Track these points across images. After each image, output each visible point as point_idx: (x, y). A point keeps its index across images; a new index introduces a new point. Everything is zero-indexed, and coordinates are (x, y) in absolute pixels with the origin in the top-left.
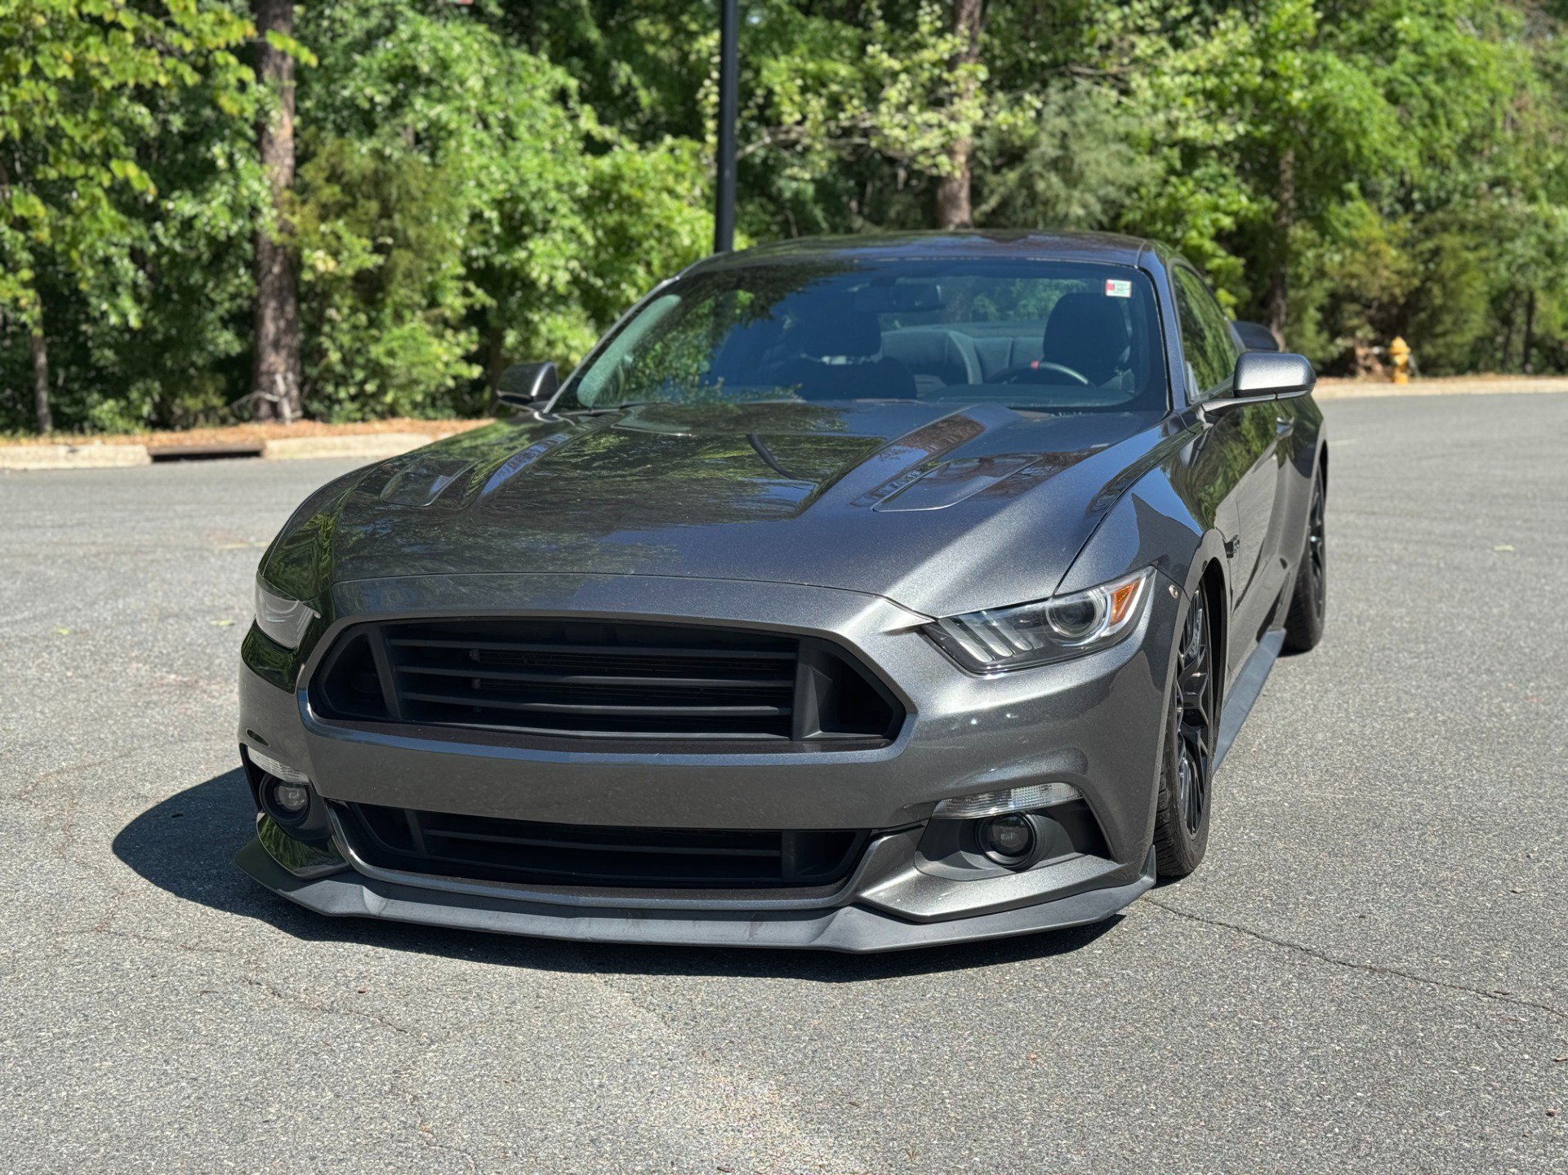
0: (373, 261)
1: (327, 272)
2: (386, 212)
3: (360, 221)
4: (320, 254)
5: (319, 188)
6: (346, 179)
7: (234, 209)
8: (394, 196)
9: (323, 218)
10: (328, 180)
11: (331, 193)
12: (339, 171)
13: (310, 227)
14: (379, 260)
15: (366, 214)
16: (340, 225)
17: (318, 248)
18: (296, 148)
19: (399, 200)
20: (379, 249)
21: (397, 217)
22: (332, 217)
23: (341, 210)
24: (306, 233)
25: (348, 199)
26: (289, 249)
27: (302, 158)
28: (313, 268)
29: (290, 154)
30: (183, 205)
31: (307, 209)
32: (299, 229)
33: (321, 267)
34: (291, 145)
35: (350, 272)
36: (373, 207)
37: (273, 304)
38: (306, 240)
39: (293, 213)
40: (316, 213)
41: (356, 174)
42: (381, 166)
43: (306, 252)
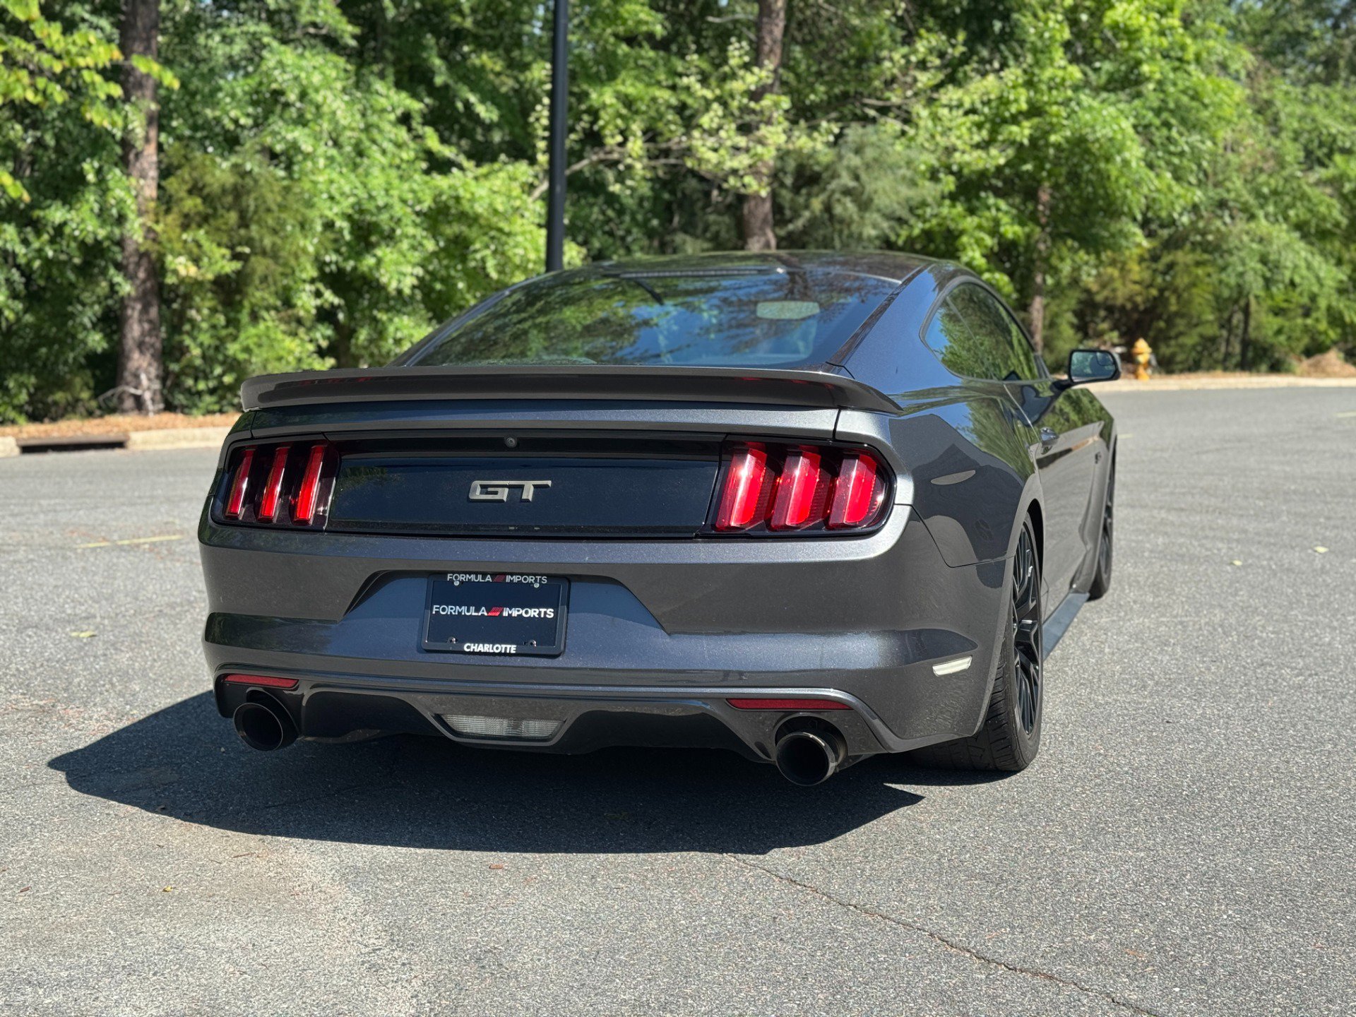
0: (230, 267)
1: (188, 276)
2: (244, 222)
3: (218, 229)
4: (182, 259)
5: (181, 199)
6: (206, 191)
7: (102, 214)
8: (252, 208)
9: (185, 227)
10: (190, 192)
11: (192, 204)
12: (200, 185)
13: (173, 236)
14: (237, 265)
15: (226, 224)
16: (201, 233)
17: (180, 254)
18: (160, 162)
19: (256, 212)
20: (236, 257)
21: (254, 228)
22: (194, 226)
23: (205, 219)
24: (170, 240)
25: (210, 211)
26: (154, 256)
27: (165, 172)
28: (175, 272)
29: (154, 166)
30: (56, 214)
31: (170, 218)
32: (163, 238)
33: (183, 272)
34: (155, 158)
35: (210, 276)
36: (233, 217)
37: (139, 306)
38: (169, 246)
39: (157, 222)
40: (178, 222)
41: (215, 188)
42: (240, 181)
43: (169, 258)
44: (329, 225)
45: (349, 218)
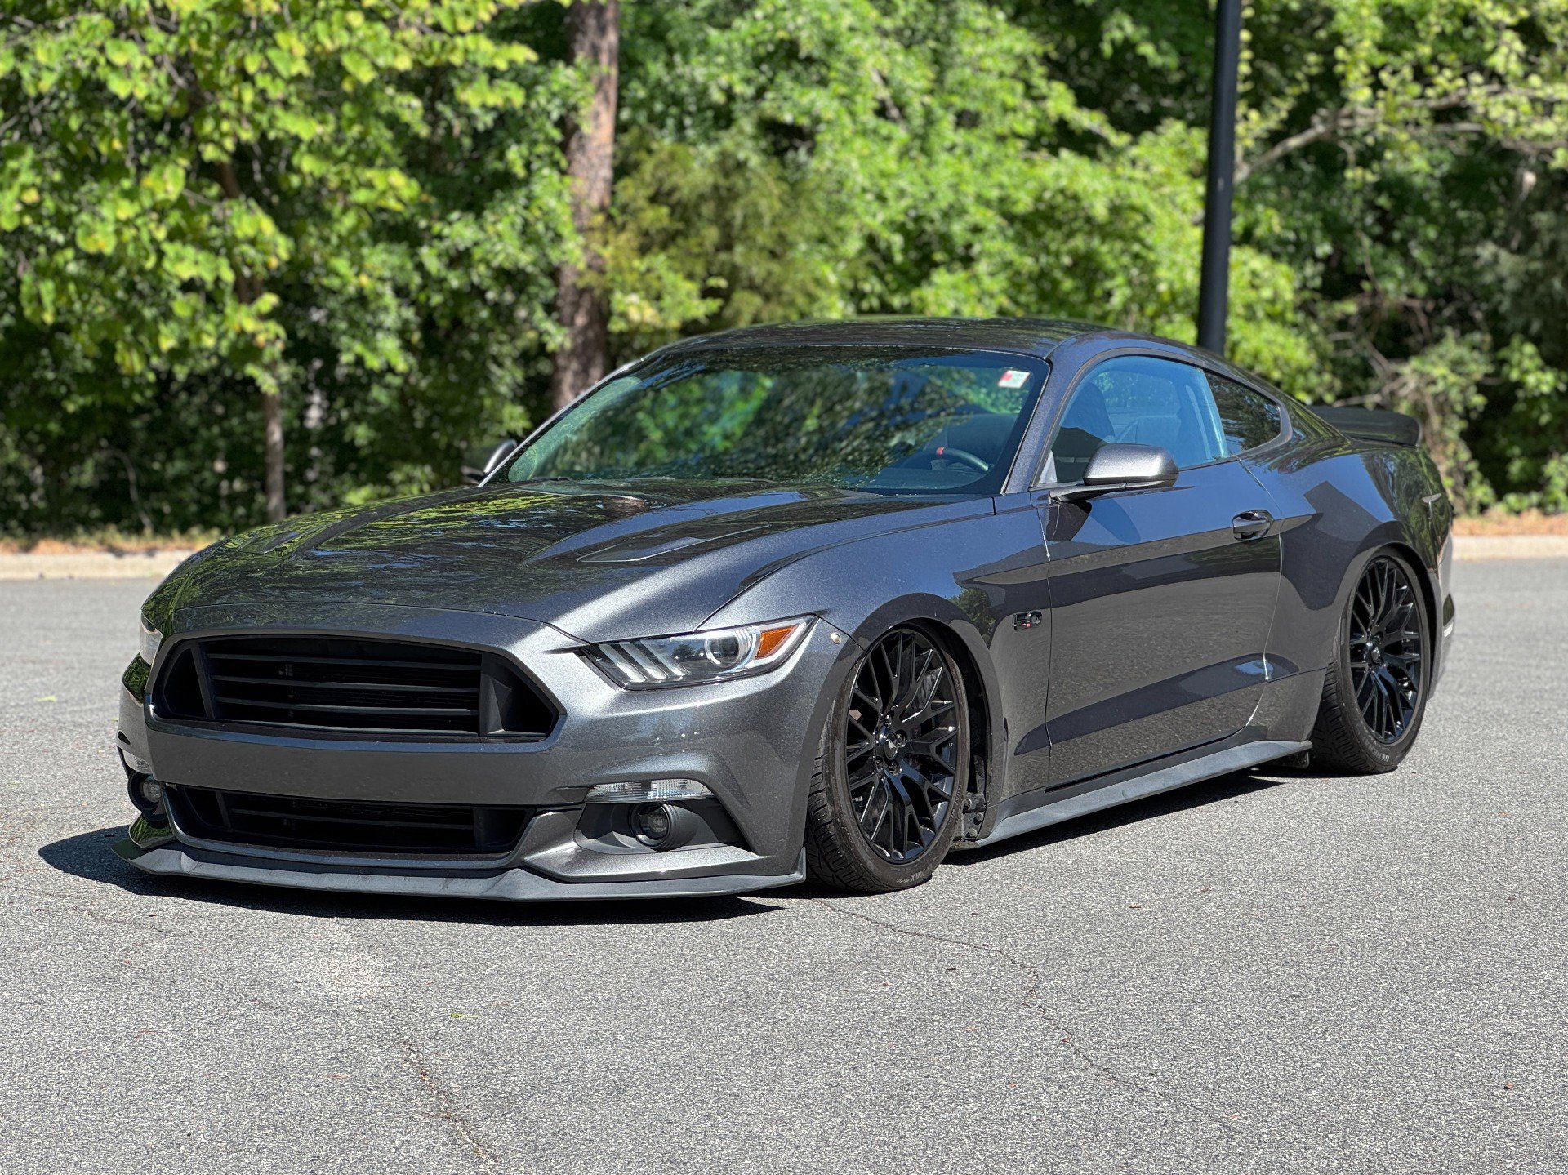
0: (700, 309)
1: (642, 323)
2: (726, 245)
3: (689, 253)
4: (634, 298)
5: (641, 209)
6: (676, 197)
7: (527, 235)
8: (738, 222)
9: (643, 250)
10: (654, 199)
11: (657, 217)
12: (666, 187)
13: (624, 263)
14: (713, 305)
15: (701, 245)
16: (659, 261)
17: (634, 290)
18: (614, 156)
19: (744, 227)
20: (707, 293)
21: (739, 249)
22: (655, 249)
23: (668, 240)
24: (619, 270)
25: (680, 226)
26: (597, 292)
27: (622, 170)
28: (624, 315)
29: (608, 162)
30: (461, 231)
31: (623, 238)
32: (610, 265)
33: (635, 315)
34: (609, 150)
35: (674, 323)
36: (712, 234)
37: (575, 366)
38: (619, 278)
39: (606, 243)
40: (635, 244)
41: (685, 193)
42: (722, 182)
43: (618, 296)
44: (871, 241)
45: (901, 228)
